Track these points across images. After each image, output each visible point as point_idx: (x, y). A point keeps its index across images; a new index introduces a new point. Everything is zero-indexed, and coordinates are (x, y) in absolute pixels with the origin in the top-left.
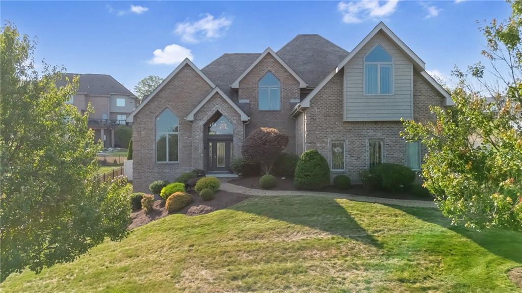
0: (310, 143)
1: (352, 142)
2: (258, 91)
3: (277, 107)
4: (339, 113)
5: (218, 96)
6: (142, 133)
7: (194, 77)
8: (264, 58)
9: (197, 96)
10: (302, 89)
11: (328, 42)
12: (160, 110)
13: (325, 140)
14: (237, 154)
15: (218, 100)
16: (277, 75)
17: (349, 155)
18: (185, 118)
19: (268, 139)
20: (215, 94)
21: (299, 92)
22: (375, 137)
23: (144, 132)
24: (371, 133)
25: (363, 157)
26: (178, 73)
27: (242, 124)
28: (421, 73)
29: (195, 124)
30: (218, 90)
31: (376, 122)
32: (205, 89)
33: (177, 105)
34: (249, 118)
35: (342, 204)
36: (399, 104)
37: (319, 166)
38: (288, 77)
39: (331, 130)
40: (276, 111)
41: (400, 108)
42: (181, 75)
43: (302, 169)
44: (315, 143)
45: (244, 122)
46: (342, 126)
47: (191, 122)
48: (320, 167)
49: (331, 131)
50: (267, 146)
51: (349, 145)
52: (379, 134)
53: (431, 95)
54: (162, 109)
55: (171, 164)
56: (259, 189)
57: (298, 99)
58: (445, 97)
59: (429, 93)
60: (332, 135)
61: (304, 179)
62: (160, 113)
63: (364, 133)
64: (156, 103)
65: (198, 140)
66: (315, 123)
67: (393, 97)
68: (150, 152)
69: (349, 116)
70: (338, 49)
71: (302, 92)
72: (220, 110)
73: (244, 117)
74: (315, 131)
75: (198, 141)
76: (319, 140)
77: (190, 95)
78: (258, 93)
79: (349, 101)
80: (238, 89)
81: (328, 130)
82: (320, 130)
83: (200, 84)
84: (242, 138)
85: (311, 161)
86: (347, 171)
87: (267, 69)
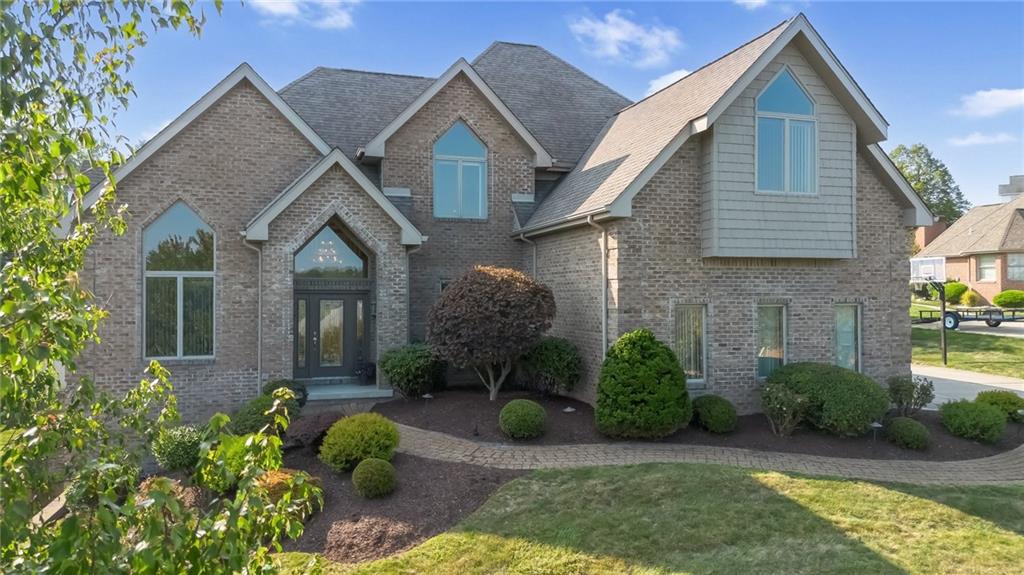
0: (625, 312)
1: (722, 310)
2: (432, 167)
3: (481, 212)
4: (694, 235)
5: (339, 174)
6: (98, 272)
7: (263, 117)
8: (450, 85)
9: (272, 172)
10: (540, 171)
11: (567, 66)
12: (158, 207)
13: (662, 303)
14: (391, 333)
15: (338, 187)
16: (479, 132)
17: (716, 341)
18: (243, 233)
19: (512, 298)
20: (331, 169)
21: (532, 178)
22: (772, 297)
23: (105, 270)
24: (763, 287)
25: (746, 346)
26: (217, 104)
27: (403, 254)
28: (869, 147)
29: (268, 251)
30: (338, 157)
31: (773, 261)
32: (297, 153)
33: (211, 196)
34: (425, 238)
35: (782, 488)
36: (829, 218)
37: (669, 376)
38: (505, 137)
39: (676, 277)
40: (479, 222)
41: (830, 227)
42: (227, 110)
43: (625, 385)
44: (638, 312)
45: (408, 247)
46: (700, 269)
47: (259, 243)
48: (671, 379)
49: (676, 282)
50: (511, 318)
51: (715, 316)
52: (780, 291)
53: (881, 200)
54: (166, 204)
55: (192, 363)
56: (501, 442)
57: (529, 193)
58: (912, 207)
59: (877, 195)
60: (677, 290)
61: (632, 411)
62: (158, 216)
63: (747, 285)
64: (147, 185)
65: (280, 295)
66: (639, 260)
67: (816, 201)
68: (125, 331)
69: (724, 243)
70: (591, 83)
71: (539, 179)
72: (342, 214)
73: (411, 235)
74: (639, 278)
75: (278, 299)
76: (648, 303)
77: (252, 168)
78: (432, 173)
79: (725, 205)
80: (381, 158)
81: (668, 277)
82: (650, 277)
83: (279, 139)
84: (404, 291)
85: (649, 363)
86: (712, 383)
87: (456, 114)
